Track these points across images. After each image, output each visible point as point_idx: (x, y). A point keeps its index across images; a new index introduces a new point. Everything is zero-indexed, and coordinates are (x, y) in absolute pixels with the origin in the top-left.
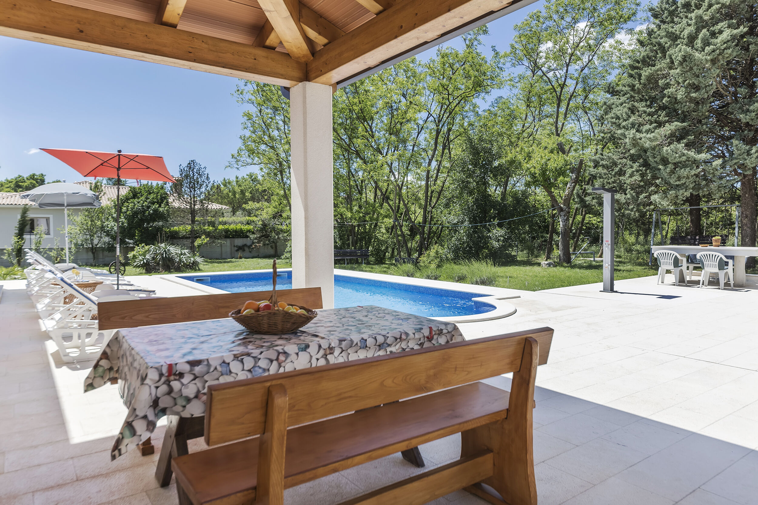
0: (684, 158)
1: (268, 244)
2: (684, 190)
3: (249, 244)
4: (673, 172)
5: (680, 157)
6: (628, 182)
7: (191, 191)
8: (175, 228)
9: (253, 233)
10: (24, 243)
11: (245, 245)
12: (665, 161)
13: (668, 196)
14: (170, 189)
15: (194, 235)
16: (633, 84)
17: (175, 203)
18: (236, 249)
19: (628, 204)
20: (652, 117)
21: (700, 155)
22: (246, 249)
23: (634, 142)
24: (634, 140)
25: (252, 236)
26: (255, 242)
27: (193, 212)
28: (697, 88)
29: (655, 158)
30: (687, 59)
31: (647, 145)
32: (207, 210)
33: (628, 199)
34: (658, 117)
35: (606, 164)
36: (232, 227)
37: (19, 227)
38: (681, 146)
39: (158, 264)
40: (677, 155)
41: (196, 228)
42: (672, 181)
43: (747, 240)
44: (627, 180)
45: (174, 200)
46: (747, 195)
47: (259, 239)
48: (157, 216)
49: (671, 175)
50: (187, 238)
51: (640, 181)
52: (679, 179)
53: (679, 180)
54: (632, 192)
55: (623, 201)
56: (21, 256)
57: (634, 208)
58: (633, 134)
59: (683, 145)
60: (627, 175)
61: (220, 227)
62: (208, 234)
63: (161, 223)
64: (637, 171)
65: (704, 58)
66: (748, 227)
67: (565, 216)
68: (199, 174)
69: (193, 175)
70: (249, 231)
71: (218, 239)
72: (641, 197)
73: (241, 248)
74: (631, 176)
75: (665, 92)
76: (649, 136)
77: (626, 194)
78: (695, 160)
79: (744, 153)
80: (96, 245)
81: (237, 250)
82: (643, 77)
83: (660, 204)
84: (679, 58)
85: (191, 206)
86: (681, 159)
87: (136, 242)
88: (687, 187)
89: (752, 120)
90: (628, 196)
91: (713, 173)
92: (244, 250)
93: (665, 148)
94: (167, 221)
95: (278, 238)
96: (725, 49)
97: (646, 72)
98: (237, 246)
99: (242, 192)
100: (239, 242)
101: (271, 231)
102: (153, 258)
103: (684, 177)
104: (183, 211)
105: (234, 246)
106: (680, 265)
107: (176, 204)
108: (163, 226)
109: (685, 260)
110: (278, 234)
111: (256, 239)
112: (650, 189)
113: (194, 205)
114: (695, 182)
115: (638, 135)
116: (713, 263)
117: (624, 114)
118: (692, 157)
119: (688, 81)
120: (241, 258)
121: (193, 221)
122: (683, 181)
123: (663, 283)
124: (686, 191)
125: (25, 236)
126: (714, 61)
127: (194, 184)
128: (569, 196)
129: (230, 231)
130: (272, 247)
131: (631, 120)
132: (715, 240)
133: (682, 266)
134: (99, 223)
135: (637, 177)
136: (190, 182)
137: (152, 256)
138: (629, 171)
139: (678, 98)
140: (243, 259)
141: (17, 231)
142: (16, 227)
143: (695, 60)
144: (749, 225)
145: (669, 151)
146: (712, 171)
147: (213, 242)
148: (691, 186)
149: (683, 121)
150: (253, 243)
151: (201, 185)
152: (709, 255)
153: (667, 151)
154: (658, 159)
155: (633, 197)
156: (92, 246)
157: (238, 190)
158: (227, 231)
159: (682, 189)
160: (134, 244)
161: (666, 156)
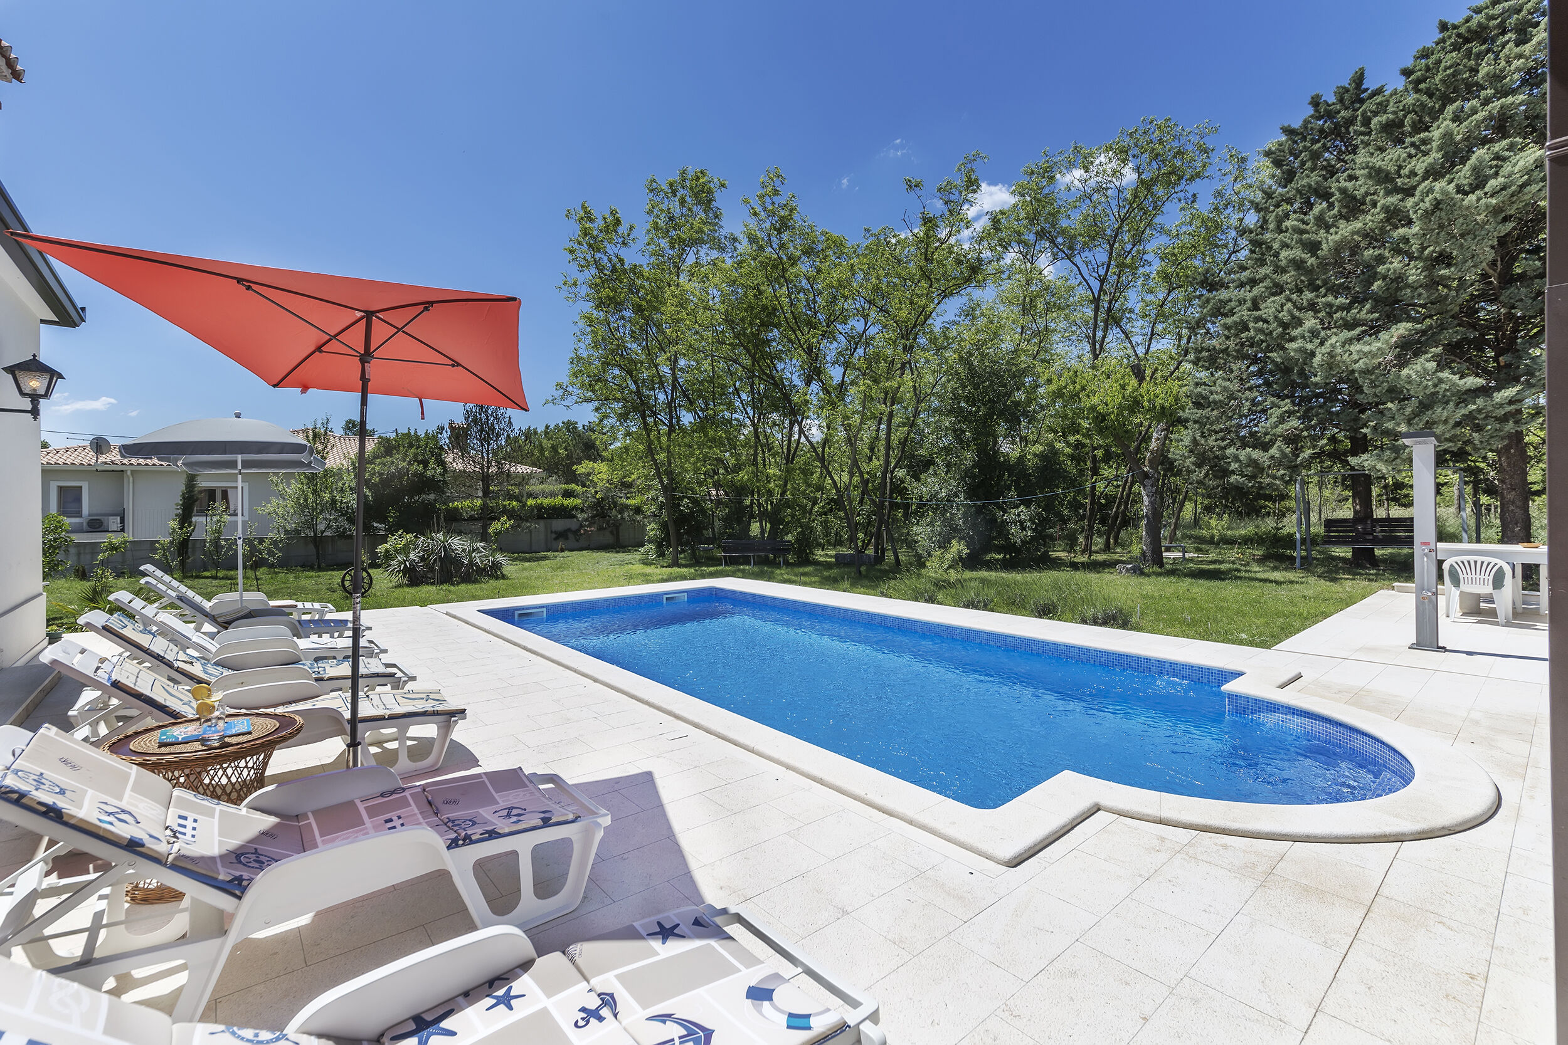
1: (605, 528)
3: (574, 527)
7: (482, 445)
8: (456, 503)
9: (582, 511)
10: (193, 530)
11: (569, 530)
14: (447, 441)
15: (487, 515)
17: (455, 462)
18: (554, 536)
22: (570, 536)
25: (580, 516)
26: (586, 526)
27: (486, 479)
30: (1443, 206)
32: (509, 475)
36: (547, 501)
37: (182, 505)
39: (432, 570)
41: (491, 504)
43: (1517, 529)
45: (454, 460)
46: (1512, 451)
47: (591, 521)
48: (424, 484)
50: (476, 519)
56: (187, 553)
61: (530, 502)
62: (511, 514)
63: (432, 497)
66: (1517, 507)
67: (1152, 486)
68: (496, 418)
69: (487, 418)
70: (575, 508)
71: (527, 521)
73: (562, 535)
80: (322, 532)
81: (556, 539)
84: (1426, 205)
85: (482, 468)
87: (390, 527)
92: (567, 538)
94: (444, 493)
95: (623, 518)
98: (556, 532)
99: (554, 449)
100: (559, 524)
101: (610, 508)
102: (422, 559)
104: (470, 476)
105: (552, 532)
107: (459, 466)
108: (435, 500)
110: (621, 512)
111: (586, 520)
113: (488, 468)
120: (562, 550)
121: (486, 492)
125: (194, 519)
127: (488, 433)
129: (545, 508)
130: (612, 532)
134: (327, 496)
136: (482, 430)
137: (422, 554)
140: (567, 553)
141: (180, 511)
142: (177, 504)
147: (519, 526)
150: (581, 526)
151: (498, 436)
156: (315, 534)
157: (546, 443)
158: (540, 507)
160: (386, 530)
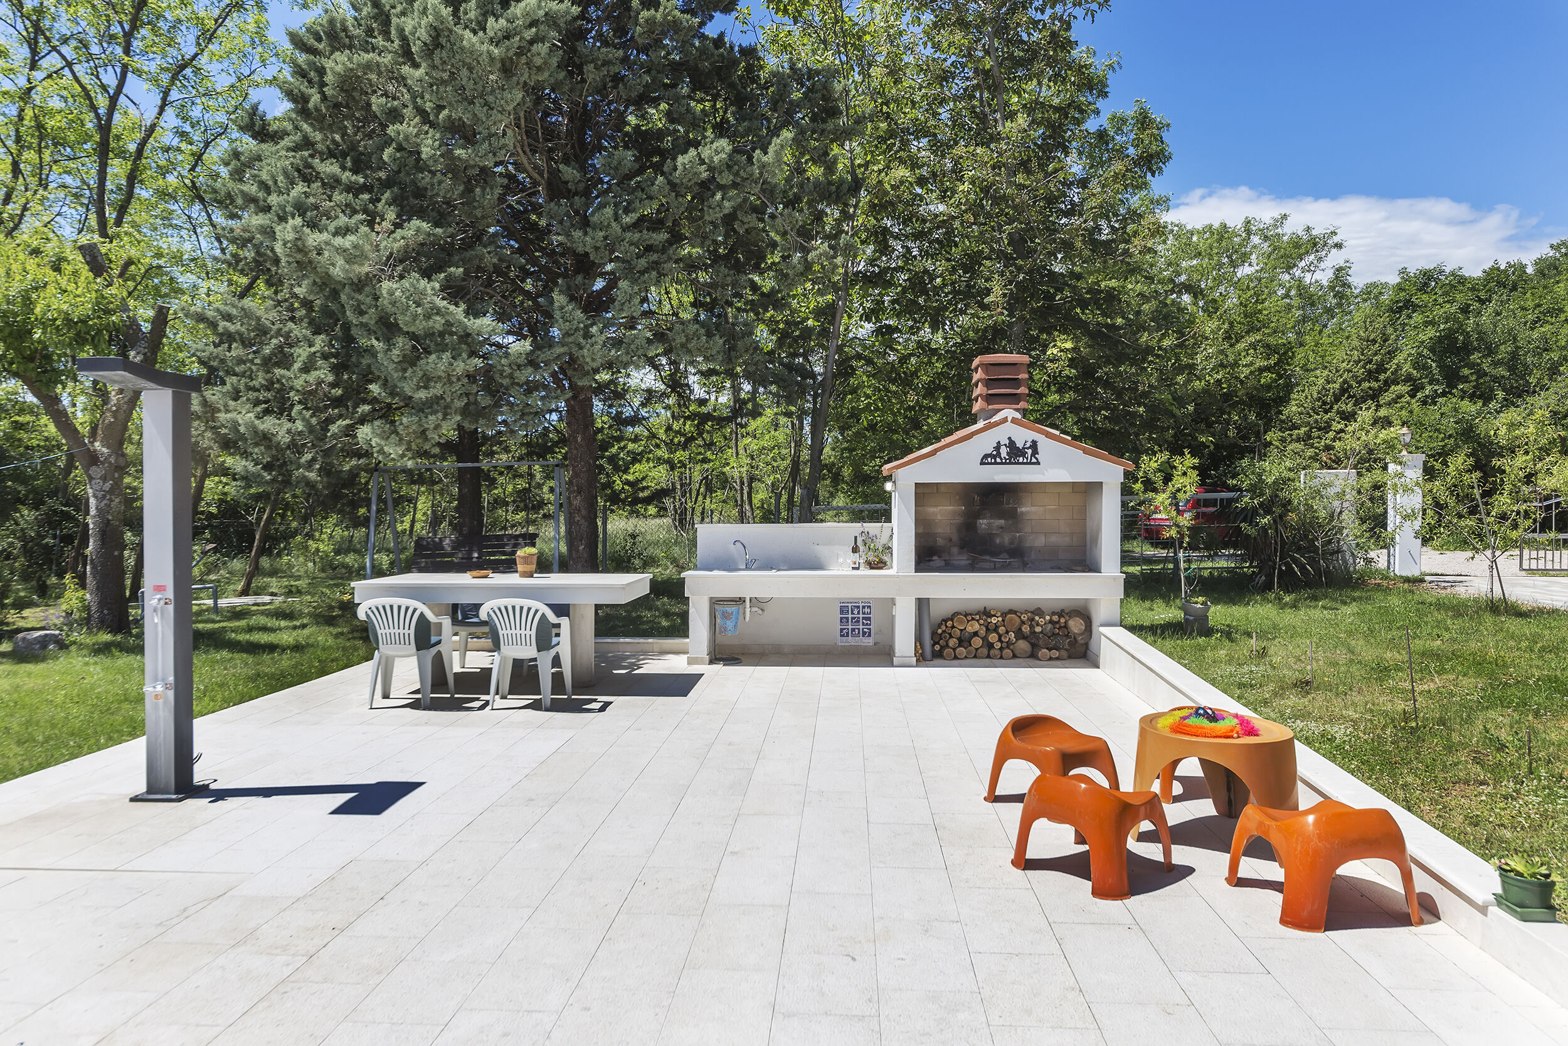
0: (438, 322)
2: (440, 416)
4: (410, 360)
5: (427, 317)
6: (299, 383)
12: (388, 328)
13: (400, 429)
16: (303, 94)
19: (299, 450)
20: (356, 196)
21: (478, 322)
23: (299, 257)
24: (300, 250)
28: (469, 137)
29: (362, 313)
30: (443, 41)
31: (339, 270)
33: (300, 433)
34: (371, 201)
35: (237, 332)
38: (430, 287)
40: (419, 310)
42: (407, 388)
43: (581, 547)
44: (297, 380)
46: (579, 439)
49: (405, 370)
51: (333, 385)
52: (426, 381)
53: (426, 387)
54: (308, 414)
55: (283, 438)
57: (314, 460)
58: (295, 229)
59: (437, 286)
60: (297, 366)
64: (325, 357)
65: (485, 47)
67: (104, 479)
72: (334, 428)
74: (306, 369)
75: (391, 130)
76: (338, 241)
77: (291, 420)
78: (468, 335)
79: (577, 329)
82: (329, 78)
83: (381, 451)
84: (423, 33)
86: (431, 323)
88: (447, 407)
89: (597, 248)
90: (299, 425)
91: (511, 376)
93: (386, 285)
96: (532, 42)
97: (337, 63)
103: (439, 377)
106: (434, 639)
109: (446, 622)
112: (360, 410)
114: (467, 395)
115: (314, 239)
116: (523, 632)
117: (281, 178)
118: (460, 322)
119: (446, 112)
122: (437, 390)
123: (386, 696)
124: (444, 419)
126: (507, 68)
128: (121, 416)
131: (294, 193)
132: (523, 558)
133: (439, 642)
135: (323, 373)
138: (302, 353)
139: (424, 156)
143: (462, 48)
144: (583, 512)
145: (398, 293)
146: (508, 370)
148: (459, 404)
149: (437, 225)
152: (514, 608)
153: (391, 293)
154: (370, 318)
155: (311, 429)
159: (435, 412)
161: (390, 309)
